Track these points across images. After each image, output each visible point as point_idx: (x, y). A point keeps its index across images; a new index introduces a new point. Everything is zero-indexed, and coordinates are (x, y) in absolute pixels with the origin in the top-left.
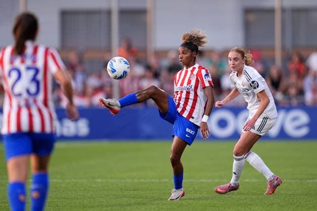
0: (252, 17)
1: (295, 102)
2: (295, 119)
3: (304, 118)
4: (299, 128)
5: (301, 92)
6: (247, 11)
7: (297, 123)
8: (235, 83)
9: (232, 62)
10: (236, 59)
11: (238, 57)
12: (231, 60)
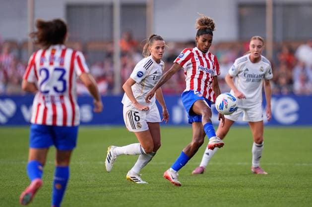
0: (246, 12)
1: (285, 90)
2: (285, 107)
3: (293, 106)
4: (288, 115)
5: (290, 82)
6: (241, 6)
7: (287, 111)
8: (247, 70)
9: (255, 49)
10: (259, 47)
11: (261, 44)
12: (254, 47)
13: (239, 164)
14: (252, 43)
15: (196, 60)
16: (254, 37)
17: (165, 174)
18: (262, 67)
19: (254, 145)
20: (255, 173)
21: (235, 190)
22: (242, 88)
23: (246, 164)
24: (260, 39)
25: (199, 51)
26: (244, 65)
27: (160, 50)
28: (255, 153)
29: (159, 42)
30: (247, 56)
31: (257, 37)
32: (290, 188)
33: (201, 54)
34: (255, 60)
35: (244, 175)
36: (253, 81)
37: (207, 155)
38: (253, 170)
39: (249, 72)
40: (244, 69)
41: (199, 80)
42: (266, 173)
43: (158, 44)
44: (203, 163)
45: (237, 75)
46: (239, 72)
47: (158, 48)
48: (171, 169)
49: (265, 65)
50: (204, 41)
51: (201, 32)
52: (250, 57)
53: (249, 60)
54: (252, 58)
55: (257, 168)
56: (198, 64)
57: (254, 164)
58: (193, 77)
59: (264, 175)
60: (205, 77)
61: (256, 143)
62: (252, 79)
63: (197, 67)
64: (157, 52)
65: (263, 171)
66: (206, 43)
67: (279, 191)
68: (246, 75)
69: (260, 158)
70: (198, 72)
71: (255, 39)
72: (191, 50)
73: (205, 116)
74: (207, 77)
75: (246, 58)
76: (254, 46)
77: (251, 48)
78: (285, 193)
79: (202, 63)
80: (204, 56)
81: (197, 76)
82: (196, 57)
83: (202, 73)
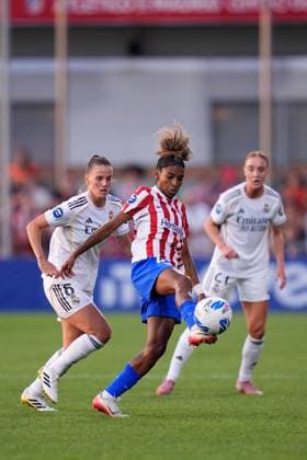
4: (298, 292)
8: (241, 211)
9: (255, 173)
10: (261, 169)
11: (265, 165)
12: (252, 170)
13: (215, 376)
14: (249, 162)
15: (157, 210)
16: (251, 153)
17: (94, 401)
18: (266, 205)
19: (248, 341)
20: (242, 392)
21: (208, 422)
22: (235, 243)
23: (225, 376)
24: (262, 157)
25: (161, 195)
26: (236, 203)
27: (104, 182)
28: (247, 356)
29: (102, 168)
30: (241, 186)
31: (257, 153)
32: (302, 418)
33: (165, 200)
34: (255, 193)
35: (224, 396)
36: (252, 230)
37: (178, 361)
38: (238, 387)
39: (246, 215)
40: (237, 209)
41: (163, 242)
42: (260, 393)
43: (100, 172)
44: (172, 374)
45: (225, 222)
46: (229, 216)
47: (100, 178)
48: (105, 394)
49: (272, 200)
50: (170, 177)
51: (164, 162)
52: (245, 189)
53: (244, 194)
54: (248, 189)
55: (246, 383)
56: (160, 216)
57: (242, 375)
58: (152, 237)
59: (256, 395)
60: (170, 240)
61: (253, 337)
62: (250, 226)
63: (159, 221)
64: (97, 185)
65: (255, 390)
66: (174, 182)
67: (283, 423)
68: (241, 221)
69: (254, 364)
70: (160, 230)
71: (254, 155)
72: (149, 191)
73: (180, 292)
74: (175, 239)
75: (239, 191)
76: (252, 168)
77: (247, 171)
78: (293, 426)
79: (167, 215)
80: (169, 203)
81: (159, 236)
82: (156, 203)
83: (166, 232)
